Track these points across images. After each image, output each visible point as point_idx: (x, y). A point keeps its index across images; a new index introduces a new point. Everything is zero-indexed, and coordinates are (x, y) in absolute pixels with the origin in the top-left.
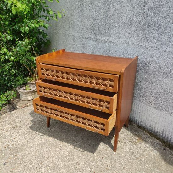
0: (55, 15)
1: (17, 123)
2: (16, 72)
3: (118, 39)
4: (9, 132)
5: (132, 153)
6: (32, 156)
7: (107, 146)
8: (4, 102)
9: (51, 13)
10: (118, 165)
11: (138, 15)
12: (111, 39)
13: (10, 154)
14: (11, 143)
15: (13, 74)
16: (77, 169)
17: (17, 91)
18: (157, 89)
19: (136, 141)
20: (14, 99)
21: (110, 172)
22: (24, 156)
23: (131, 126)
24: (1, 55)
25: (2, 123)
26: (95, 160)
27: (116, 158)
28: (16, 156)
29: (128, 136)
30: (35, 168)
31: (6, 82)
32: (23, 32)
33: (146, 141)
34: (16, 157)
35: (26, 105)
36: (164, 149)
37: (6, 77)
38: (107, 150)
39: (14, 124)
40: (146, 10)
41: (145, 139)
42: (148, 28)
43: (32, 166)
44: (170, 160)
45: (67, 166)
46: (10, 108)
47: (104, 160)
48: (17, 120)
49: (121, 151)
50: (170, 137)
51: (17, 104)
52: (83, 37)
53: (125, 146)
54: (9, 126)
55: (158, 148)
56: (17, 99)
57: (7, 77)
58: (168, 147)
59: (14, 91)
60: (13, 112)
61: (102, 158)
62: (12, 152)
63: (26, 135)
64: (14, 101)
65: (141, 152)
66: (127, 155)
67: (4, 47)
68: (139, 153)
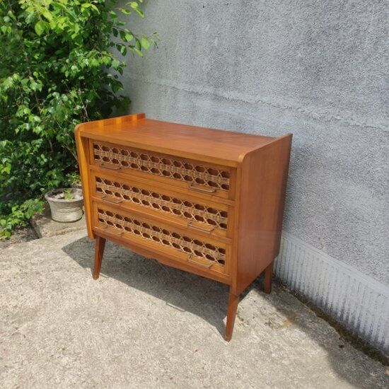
0: (137, 43)
1: (33, 264)
2: (49, 161)
3: (258, 97)
4: (14, 281)
5: (266, 347)
6: (48, 333)
7: (214, 328)
8: (16, 221)
9: (129, 38)
10: (226, 368)
11: (298, 46)
12: (246, 97)
13: (6, 324)
14: (11, 303)
15: (42, 163)
16: (136, 366)
17: (46, 200)
18: (332, 208)
19: (282, 324)
20: (39, 217)
21: (205, 380)
22: (32, 330)
23: (278, 292)
24: (22, 122)
25: (4, 263)
26: (179, 353)
27: (226, 353)
28: (17, 329)
29: (265, 312)
30: (49, 355)
31: (27, 182)
32: (67, 75)
33: (303, 326)
34: (17, 331)
35: (60, 232)
36: (341, 347)
37: (28, 169)
38: (210, 336)
39: (26, 267)
40: (313, 35)
41: (303, 321)
42: (317, 74)
43: (44, 351)
44: (348, 371)
45: (116, 360)
46: (29, 236)
47: (199, 354)
48: (35, 260)
49: (241, 341)
50: (357, 319)
51: (43, 227)
52: (192, 92)
53: (253, 332)
54: (15, 270)
55: (328, 343)
56: (44, 218)
57: (31, 170)
58: (351, 344)
59: (41, 200)
60: (30, 243)
61: (196, 351)
62: (11, 321)
63: (47, 291)
64: (37, 221)
65: (287, 348)
66: (253, 350)
67: (25, 105)
68: (280, 349)
